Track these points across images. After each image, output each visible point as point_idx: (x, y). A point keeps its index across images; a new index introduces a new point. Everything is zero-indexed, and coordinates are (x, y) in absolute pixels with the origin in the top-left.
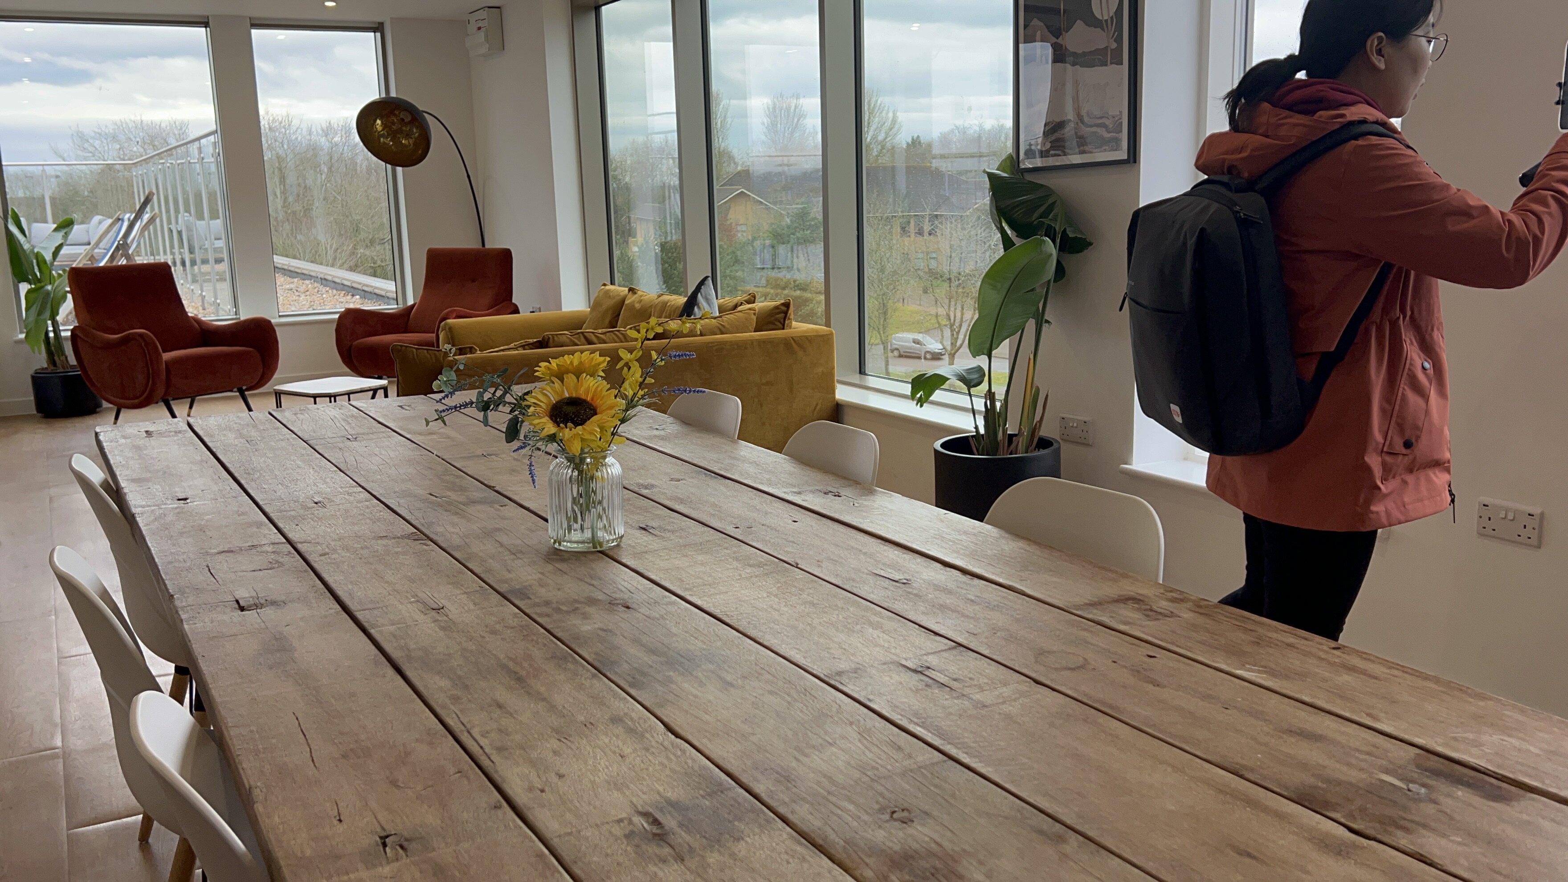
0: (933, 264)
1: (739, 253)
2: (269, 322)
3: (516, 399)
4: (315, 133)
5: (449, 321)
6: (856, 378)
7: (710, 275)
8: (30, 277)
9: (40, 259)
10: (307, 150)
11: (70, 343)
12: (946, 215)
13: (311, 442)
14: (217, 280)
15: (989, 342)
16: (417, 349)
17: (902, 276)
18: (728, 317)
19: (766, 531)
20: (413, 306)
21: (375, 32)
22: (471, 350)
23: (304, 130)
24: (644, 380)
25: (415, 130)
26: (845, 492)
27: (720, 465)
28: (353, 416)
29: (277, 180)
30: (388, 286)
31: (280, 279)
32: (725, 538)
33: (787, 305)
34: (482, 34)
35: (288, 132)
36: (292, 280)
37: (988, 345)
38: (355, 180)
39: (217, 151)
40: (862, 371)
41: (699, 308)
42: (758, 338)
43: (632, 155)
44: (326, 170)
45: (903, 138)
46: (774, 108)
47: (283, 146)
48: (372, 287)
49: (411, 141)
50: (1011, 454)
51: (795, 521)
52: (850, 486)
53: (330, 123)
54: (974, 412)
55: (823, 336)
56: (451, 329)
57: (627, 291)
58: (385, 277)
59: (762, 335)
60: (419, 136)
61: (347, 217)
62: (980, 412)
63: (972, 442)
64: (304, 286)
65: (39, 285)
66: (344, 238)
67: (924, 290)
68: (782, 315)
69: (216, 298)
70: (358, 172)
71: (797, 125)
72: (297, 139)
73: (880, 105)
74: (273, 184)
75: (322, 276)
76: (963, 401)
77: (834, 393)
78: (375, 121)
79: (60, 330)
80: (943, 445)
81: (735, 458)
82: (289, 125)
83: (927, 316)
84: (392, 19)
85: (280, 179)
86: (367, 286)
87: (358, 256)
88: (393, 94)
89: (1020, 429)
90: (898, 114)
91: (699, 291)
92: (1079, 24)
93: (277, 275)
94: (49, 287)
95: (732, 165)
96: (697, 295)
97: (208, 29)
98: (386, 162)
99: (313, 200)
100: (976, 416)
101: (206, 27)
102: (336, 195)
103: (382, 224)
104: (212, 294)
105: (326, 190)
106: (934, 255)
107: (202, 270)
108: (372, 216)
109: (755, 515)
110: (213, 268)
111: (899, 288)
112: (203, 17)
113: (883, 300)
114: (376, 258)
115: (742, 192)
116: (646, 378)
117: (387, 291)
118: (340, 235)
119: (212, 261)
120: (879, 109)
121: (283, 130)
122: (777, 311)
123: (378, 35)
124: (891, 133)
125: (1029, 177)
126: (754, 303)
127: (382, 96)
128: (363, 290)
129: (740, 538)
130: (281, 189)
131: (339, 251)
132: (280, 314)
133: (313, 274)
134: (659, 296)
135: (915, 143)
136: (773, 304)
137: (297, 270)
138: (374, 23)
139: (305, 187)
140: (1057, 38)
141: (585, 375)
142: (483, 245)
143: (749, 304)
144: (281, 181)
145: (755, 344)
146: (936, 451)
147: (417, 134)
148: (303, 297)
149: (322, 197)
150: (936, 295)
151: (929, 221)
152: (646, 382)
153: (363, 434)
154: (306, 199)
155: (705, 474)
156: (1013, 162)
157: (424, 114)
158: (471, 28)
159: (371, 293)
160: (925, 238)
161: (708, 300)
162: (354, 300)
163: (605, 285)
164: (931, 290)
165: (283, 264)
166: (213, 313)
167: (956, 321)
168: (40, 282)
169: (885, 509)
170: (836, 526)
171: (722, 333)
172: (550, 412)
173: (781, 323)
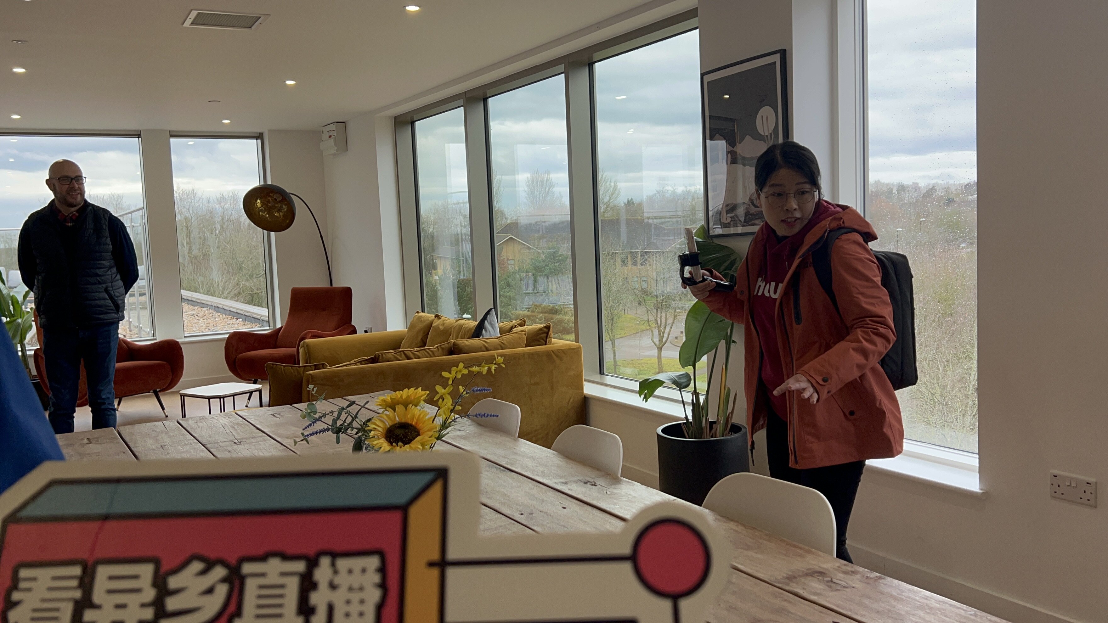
0: (645, 285)
1: (510, 280)
2: (177, 342)
3: (361, 425)
4: (212, 202)
5: (306, 340)
6: (597, 378)
7: (493, 307)
8: (6, 313)
9: (14, 300)
10: (206, 213)
11: (33, 359)
12: (653, 252)
13: (208, 446)
14: (141, 308)
15: (694, 357)
16: (284, 366)
17: (624, 293)
18: (507, 337)
19: (543, 516)
20: (280, 328)
21: (257, 139)
22: (323, 366)
23: (204, 200)
24: (454, 408)
25: (284, 207)
26: (600, 482)
27: (506, 460)
28: (238, 424)
29: (184, 234)
30: (263, 312)
31: (186, 307)
32: (513, 524)
33: (548, 328)
34: (332, 141)
35: (193, 201)
36: (194, 308)
37: (693, 359)
38: (240, 234)
39: (144, 221)
40: (602, 372)
41: (486, 331)
42: (528, 351)
43: (434, 214)
44: (219, 227)
45: (622, 200)
46: (533, 181)
47: (189, 211)
48: (251, 312)
49: (281, 214)
50: (712, 437)
51: (564, 508)
52: (603, 476)
53: (222, 195)
54: (683, 403)
55: (573, 349)
56: (308, 346)
57: (434, 317)
58: (260, 305)
59: (531, 349)
60: (287, 210)
61: (234, 259)
62: (688, 403)
63: (684, 428)
64: (202, 312)
65: (12, 319)
66: (231, 274)
67: (639, 303)
68: (545, 335)
69: (139, 324)
70: (242, 227)
71: (548, 192)
72: (199, 206)
73: (605, 178)
74: (182, 238)
75: (215, 305)
76: (675, 394)
77: (582, 389)
78: (256, 201)
79: (26, 350)
80: (663, 431)
81: (516, 454)
82: (194, 197)
83: (641, 321)
84: (270, 131)
85: (187, 233)
86: (248, 312)
87: (241, 287)
88: (269, 182)
89: (718, 419)
90: (618, 184)
91: (486, 319)
92: (748, 138)
93: (183, 304)
94: (20, 320)
95: (504, 219)
96: (484, 321)
97: (140, 139)
98: (263, 228)
99: (210, 248)
100: (686, 406)
101: (139, 138)
102: (226, 244)
103: (259, 264)
104: (136, 319)
105: (219, 242)
106: (645, 279)
107: (130, 301)
108: (252, 259)
109: (534, 502)
110: (138, 299)
111: (621, 301)
112: (137, 131)
113: (611, 311)
114: (253, 288)
115: (511, 237)
116: (455, 406)
117: (262, 316)
118: (228, 272)
119: (137, 294)
120: (604, 180)
121: (190, 200)
122: (541, 332)
123: (259, 141)
124: (613, 197)
125: (716, 241)
126: (524, 326)
127: (261, 184)
128: (245, 315)
129: (525, 523)
130: (187, 241)
131: (227, 283)
132: (185, 335)
133: (209, 303)
134: (457, 321)
135: (630, 203)
136: (538, 327)
137: (198, 301)
138: (257, 133)
139: (205, 239)
140: (733, 148)
141: (411, 405)
142: (331, 285)
143: (520, 326)
144: (187, 235)
145: (526, 356)
146: (658, 435)
147: (286, 209)
148: (201, 319)
149: (216, 246)
150: (647, 306)
151: (641, 256)
152: (456, 409)
153: (246, 439)
154: (205, 248)
155: (496, 468)
156: (705, 230)
157: (291, 195)
158: (325, 136)
159: (249, 316)
160: (639, 267)
161: (492, 325)
162: (238, 322)
163: (418, 312)
164: (644, 303)
165: (188, 296)
166: (137, 334)
167: (662, 325)
168: (13, 317)
169: (630, 497)
170: (595, 511)
171: (503, 349)
172: (386, 434)
173: (544, 340)
